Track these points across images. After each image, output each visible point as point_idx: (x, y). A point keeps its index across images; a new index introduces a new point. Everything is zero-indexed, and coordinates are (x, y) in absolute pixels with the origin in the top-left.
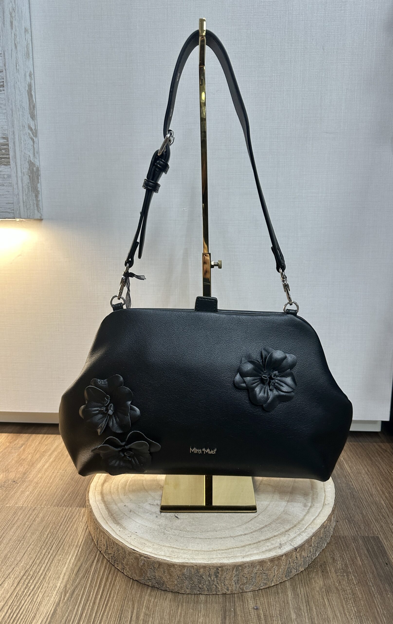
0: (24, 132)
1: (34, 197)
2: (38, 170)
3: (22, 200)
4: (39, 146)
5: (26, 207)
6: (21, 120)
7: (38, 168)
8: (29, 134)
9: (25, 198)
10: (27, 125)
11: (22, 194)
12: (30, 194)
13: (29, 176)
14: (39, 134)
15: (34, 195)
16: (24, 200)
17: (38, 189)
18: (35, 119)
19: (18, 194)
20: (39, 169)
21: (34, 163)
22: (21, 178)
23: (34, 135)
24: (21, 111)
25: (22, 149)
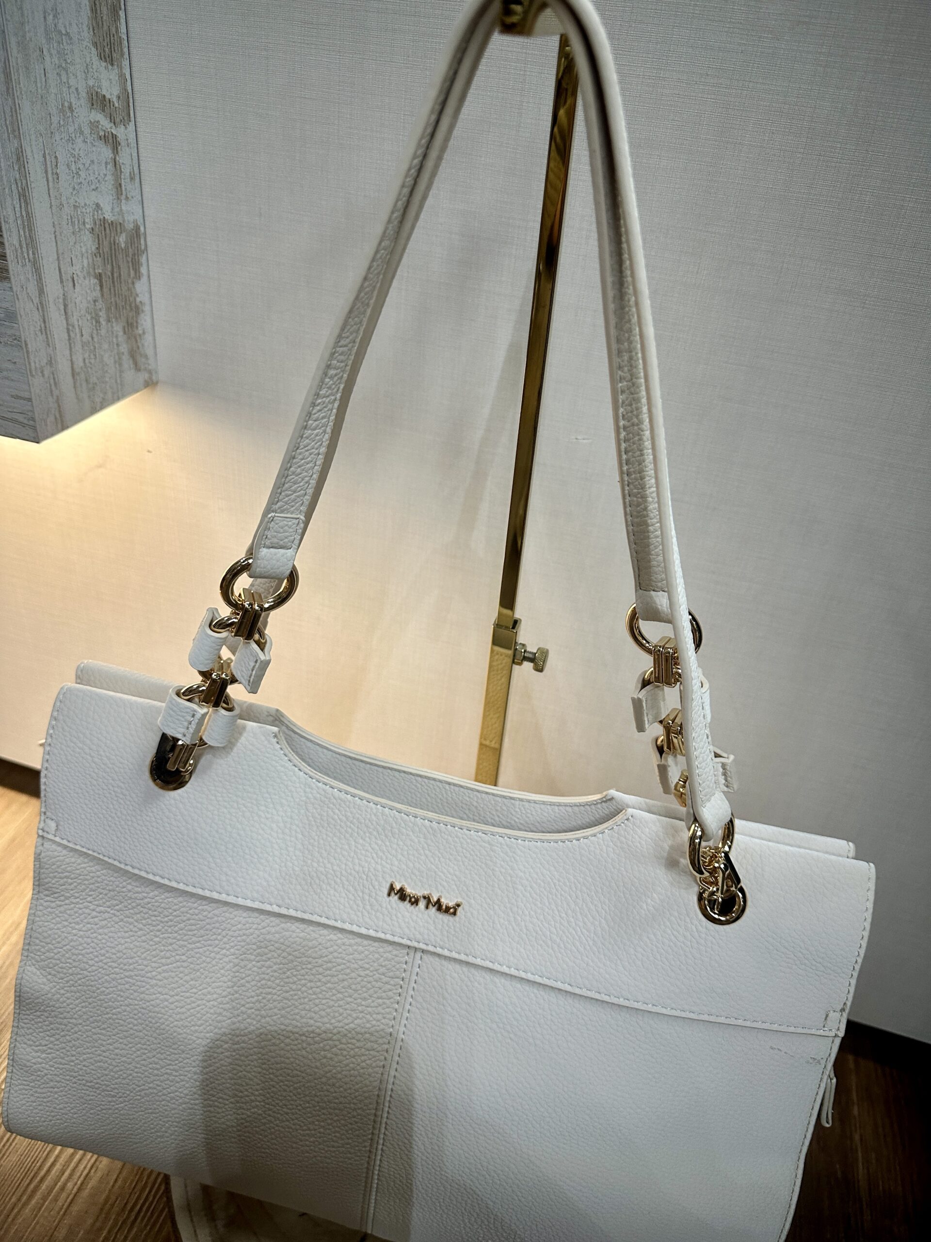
0: (71, 129)
1: (121, 333)
2: (138, 235)
3: (69, 371)
4: (141, 150)
5: (84, 384)
6: (53, 90)
7: (137, 228)
8: (94, 125)
9: (81, 359)
10: (83, 94)
11: (67, 352)
12: (103, 332)
13: (99, 277)
14: (137, 108)
15: (118, 328)
16: (79, 363)
17: (138, 300)
18: (122, 55)
19: (50, 363)
20: (142, 229)
21: (122, 222)
22: (61, 300)
23: (118, 120)
24: (51, 55)
25: (64, 198)
